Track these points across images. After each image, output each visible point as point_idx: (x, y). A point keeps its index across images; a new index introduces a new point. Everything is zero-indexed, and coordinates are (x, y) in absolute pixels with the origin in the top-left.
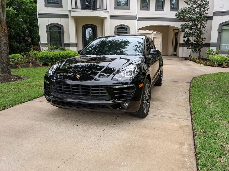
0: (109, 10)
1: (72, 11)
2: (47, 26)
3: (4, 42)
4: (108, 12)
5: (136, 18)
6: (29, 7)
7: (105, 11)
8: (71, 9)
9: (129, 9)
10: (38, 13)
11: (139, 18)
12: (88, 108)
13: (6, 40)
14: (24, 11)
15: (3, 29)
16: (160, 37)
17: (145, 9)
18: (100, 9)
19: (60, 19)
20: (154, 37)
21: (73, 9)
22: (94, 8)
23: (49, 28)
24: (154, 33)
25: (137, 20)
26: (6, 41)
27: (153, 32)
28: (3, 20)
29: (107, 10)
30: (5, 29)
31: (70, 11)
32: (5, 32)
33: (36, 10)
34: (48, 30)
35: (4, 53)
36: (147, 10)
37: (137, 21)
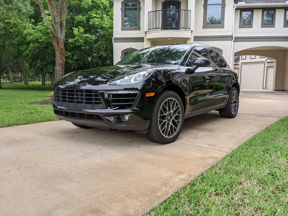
0: (193, 30)
1: (148, 32)
2: (122, 52)
3: (59, 62)
4: (192, 31)
5: (232, 38)
6: (110, 33)
7: (188, 30)
8: (147, 30)
9: (223, 27)
10: (114, 38)
11: (235, 38)
12: (83, 119)
13: (62, 60)
14: (103, 37)
15: (59, 48)
16: (274, 66)
17: (247, 26)
18: (185, 28)
19: (137, 43)
20: (267, 67)
21: (150, 30)
22: (177, 27)
23: (124, 54)
24: (268, 61)
25: (233, 40)
26: (61, 62)
27: (267, 59)
28: (61, 39)
29: (190, 30)
30: (61, 48)
31: (146, 32)
32: (61, 52)
33: (112, 35)
34: (123, 56)
35: (59, 74)
36: (249, 27)
37: (232, 42)
